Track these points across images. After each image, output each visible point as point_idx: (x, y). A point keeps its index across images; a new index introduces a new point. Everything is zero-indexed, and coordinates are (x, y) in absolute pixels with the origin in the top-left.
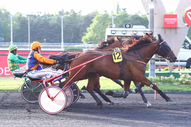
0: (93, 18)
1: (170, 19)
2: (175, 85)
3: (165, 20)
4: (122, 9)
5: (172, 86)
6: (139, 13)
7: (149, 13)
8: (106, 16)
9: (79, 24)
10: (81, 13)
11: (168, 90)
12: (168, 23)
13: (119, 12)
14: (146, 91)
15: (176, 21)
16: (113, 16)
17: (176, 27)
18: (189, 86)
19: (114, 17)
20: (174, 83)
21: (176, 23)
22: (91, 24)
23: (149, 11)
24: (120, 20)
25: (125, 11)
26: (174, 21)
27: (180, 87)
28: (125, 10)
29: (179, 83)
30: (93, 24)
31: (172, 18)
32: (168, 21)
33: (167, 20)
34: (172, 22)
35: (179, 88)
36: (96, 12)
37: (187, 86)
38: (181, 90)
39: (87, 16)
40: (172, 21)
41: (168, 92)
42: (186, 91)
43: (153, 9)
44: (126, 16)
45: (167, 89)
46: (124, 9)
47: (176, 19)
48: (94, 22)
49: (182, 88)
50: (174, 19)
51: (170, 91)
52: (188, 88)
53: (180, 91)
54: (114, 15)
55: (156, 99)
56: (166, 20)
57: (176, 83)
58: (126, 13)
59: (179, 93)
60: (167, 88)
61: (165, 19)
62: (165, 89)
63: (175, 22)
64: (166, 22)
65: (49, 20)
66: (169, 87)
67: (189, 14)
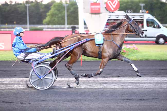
0: (51, 6)
3: (91, 7)
9: (41, 10)
10: (42, 2)
15: (99, 8)
17: (99, 12)
21: (99, 9)
36: (54, 2)
39: (47, 4)
40: (96, 8)
65: (19, 7)
67: (109, 3)
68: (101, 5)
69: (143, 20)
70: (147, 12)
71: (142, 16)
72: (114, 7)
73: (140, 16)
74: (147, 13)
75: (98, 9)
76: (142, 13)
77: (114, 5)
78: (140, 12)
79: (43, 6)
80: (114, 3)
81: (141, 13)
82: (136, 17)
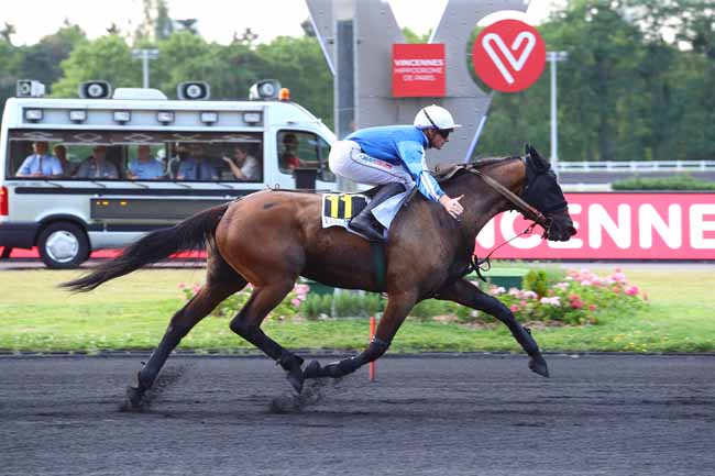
0: (65, 57)
1: (417, 61)
2: (441, 327)
3: (395, 66)
4: (180, 22)
5: (428, 329)
6: (250, 37)
7: (335, 38)
8: (115, 49)
10: (11, 36)
11: (414, 346)
12: (409, 78)
13: (166, 32)
14: (325, 348)
15: (439, 71)
16: (145, 52)
17: (441, 95)
18: (494, 329)
19: (149, 54)
20: (435, 318)
21: (440, 78)
22: (56, 81)
23: (335, 30)
24: (173, 65)
25: (194, 32)
26: (434, 70)
27: (460, 333)
28: (194, 26)
29: (456, 318)
30: (62, 82)
31: (423, 58)
32: (408, 70)
33: (406, 67)
34: (424, 74)
35: (456, 339)
36: (75, 34)
37: (486, 329)
38: (467, 344)
39: (37, 47)
40: (424, 70)
41: (415, 352)
42: (485, 349)
43: (351, 22)
44: (198, 50)
45: (408, 341)
46: (188, 23)
47: (440, 62)
48: (68, 72)
49: (467, 338)
50: (433, 62)
51: (422, 347)
52: (493, 338)
53: (461, 350)
54: (150, 47)
55: (373, 381)
56: (400, 67)
57: (442, 318)
58: (196, 36)
59: (460, 357)
60: (411, 335)
61: (398, 63)
62: (402, 342)
63: (434, 74)
64: (401, 75)
66: (418, 331)
67: (492, 43)
68: (448, 53)
69: (260, 135)
70: (285, 94)
71: (255, 118)
72: (518, 66)
73: (244, 113)
74: (284, 100)
75: (431, 78)
76: (263, 97)
77: (517, 55)
78: (251, 96)
79: (18, 58)
80: (515, 46)
81: (254, 100)
82: (223, 118)
